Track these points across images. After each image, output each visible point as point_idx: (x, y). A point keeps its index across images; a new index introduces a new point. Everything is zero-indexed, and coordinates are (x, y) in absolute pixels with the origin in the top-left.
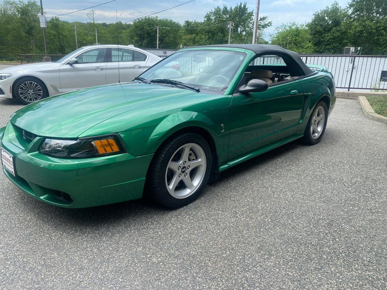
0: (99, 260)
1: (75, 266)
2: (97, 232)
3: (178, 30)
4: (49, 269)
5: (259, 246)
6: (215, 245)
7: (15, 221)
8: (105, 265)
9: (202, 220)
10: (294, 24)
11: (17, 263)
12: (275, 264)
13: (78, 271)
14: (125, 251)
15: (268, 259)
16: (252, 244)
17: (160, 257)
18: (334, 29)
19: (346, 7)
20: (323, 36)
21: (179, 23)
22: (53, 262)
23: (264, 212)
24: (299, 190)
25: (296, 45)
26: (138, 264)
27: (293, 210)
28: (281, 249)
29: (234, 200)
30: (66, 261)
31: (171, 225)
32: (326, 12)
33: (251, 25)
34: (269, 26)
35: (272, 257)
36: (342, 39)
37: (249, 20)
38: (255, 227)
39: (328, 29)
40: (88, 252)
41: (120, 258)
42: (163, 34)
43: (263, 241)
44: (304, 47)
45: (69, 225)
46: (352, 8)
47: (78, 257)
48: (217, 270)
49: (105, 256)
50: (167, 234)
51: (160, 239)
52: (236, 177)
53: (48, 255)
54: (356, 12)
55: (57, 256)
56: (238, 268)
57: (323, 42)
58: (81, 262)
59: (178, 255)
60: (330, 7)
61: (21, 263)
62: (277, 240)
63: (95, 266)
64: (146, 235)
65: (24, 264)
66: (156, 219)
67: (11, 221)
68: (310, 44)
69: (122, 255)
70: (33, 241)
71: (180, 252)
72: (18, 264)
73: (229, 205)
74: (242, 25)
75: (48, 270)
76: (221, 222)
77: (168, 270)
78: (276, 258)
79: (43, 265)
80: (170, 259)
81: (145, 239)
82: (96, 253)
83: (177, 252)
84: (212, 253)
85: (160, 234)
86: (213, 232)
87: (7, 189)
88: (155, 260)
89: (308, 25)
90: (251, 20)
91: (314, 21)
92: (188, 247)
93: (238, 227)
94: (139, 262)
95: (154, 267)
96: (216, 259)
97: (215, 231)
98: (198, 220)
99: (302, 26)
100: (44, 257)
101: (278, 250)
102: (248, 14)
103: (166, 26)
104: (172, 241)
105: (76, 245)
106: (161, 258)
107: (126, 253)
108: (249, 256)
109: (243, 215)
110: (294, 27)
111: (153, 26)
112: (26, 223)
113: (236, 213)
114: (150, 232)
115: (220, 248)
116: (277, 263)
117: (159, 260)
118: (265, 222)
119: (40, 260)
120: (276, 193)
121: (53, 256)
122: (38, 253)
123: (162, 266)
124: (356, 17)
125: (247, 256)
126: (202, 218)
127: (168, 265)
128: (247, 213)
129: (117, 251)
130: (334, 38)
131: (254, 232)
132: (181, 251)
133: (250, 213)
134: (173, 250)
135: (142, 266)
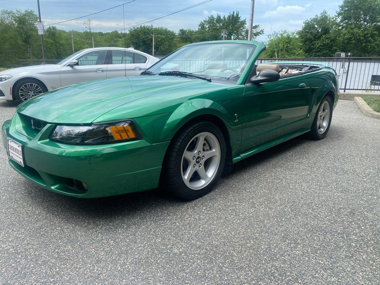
0: (116, 252)
1: (91, 259)
2: (111, 224)
3: (173, 38)
4: (64, 262)
5: (283, 235)
6: (238, 234)
7: (23, 215)
8: (123, 257)
9: (220, 211)
10: (285, 32)
11: (29, 256)
12: (303, 252)
13: (95, 263)
14: (144, 242)
15: (295, 247)
16: (276, 233)
17: (181, 247)
18: (324, 36)
19: (335, 15)
20: (313, 44)
21: (174, 32)
22: (67, 255)
23: (282, 202)
24: (314, 181)
25: (288, 52)
26: (158, 255)
27: (311, 200)
28: (307, 238)
29: (250, 192)
30: (81, 253)
31: (188, 216)
32: (315, 20)
33: (243, 33)
34: (261, 34)
35: (299, 246)
36: (331, 46)
37: (242, 28)
38: (276, 217)
39: (317, 37)
40: (103, 244)
41: (139, 250)
42: (158, 42)
43: (286, 230)
44: (295, 54)
45: (81, 217)
46: (341, 17)
47: (93, 250)
48: (244, 259)
49: (123, 248)
50: (186, 225)
51: (179, 230)
52: (248, 170)
53: (61, 248)
54: (345, 20)
55: (71, 249)
56: (265, 257)
57: (313, 49)
58: (98, 254)
59: (200, 245)
60: (319, 15)
61: (33, 256)
62: (301, 229)
63: (113, 258)
64: (163, 226)
65: (36, 257)
66: (172, 210)
67: (19, 215)
68: (301, 51)
69: (140, 246)
70: (44, 234)
71: (201, 242)
72: (29, 258)
73: (246, 196)
74: (235, 33)
75: (62, 263)
76: (239, 212)
77: (191, 261)
78: (303, 247)
79: (57, 258)
80: (192, 249)
81: (163, 230)
82: (112, 245)
83: (198, 242)
84: (235, 242)
85: (178, 225)
86: (233, 222)
87: (13, 184)
88: (176, 251)
89: (299, 33)
90: (244, 28)
91: (305, 29)
92: (209, 237)
93: (259, 217)
94: (160, 253)
95: (176, 258)
96: (240, 248)
97: (235, 221)
98: (216, 211)
99: (293, 33)
100: (57, 250)
101: (304, 239)
102: (241, 22)
103: (161, 34)
104: (192, 231)
105: (90, 237)
106: (183, 249)
107: (145, 245)
108: (275, 245)
109: (261, 205)
110: (285, 35)
111: (148, 35)
112: (35, 216)
113: (255, 204)
114: (167, 223)
115: (244, 238)
116: (305, 251)
117: (180, 251)
118: (285, 211)
119: (53, 253)
120: (291, 184)
121: (67, 248)
122: (50, 246)
123: (184, 257)
124: (344, 25)
125: (273, 245)
126: (220, 209)
127: (191, 255)
128: (265, 203)
129: (135, 242)
130: (324, 45)
131: (276, 221)
132: (203, 242)
133: (268, 203)
134: (193, 240)
135: (163, 257)
